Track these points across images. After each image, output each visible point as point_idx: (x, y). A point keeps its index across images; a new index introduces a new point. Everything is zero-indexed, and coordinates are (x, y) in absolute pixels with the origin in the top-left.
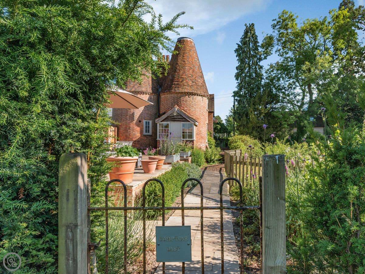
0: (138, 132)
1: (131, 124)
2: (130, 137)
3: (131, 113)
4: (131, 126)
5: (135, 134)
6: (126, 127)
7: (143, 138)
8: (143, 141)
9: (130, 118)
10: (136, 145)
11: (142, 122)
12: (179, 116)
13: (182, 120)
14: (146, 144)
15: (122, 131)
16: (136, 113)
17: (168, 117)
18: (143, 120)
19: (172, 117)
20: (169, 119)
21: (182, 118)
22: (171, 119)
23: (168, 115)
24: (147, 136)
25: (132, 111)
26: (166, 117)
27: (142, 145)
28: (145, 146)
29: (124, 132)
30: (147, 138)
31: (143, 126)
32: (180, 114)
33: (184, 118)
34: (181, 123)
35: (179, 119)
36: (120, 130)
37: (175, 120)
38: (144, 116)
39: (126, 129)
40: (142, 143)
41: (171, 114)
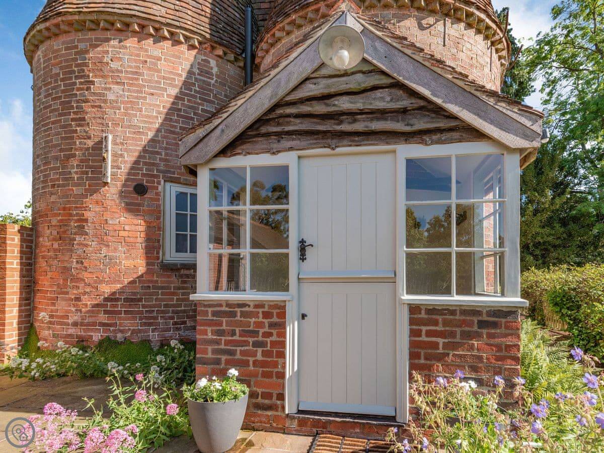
0: (130, 245)
1: (89, 201)
2: (85, 275)
3: (90, 143)
4: (88, 215)
5: (111, 261)
6: (63, 224)
7: (161, 281)
8: (156, 299)
9: (87, 173)
10: (120, 319)
11: (158, 194)
12: (375, 88)
13: (399, 126)
14: (177, 312)
15: (49, 244)
16: (115, 143)
17: (280, 111)
18: (159, 183)
19: (319, 108)
20: (288, 123)
21: (404, 111)
22: (307, 121)
23: (281, 93)
24: (182, 272)
25: (94, 130)
26: (267, 105)
27: (156, 318)
28: (175, 323)
29: (55, 250)
30: (185, 282)
31: (159, 218)
32: (383, 73)
33: (421, 108)
34: (394, 152)
35: (382, 114)
36: (41, 239)
37: (346, 127)
38: (166, 160)
39: (65, 232)
40: (154, 306)
41: (307, 79)
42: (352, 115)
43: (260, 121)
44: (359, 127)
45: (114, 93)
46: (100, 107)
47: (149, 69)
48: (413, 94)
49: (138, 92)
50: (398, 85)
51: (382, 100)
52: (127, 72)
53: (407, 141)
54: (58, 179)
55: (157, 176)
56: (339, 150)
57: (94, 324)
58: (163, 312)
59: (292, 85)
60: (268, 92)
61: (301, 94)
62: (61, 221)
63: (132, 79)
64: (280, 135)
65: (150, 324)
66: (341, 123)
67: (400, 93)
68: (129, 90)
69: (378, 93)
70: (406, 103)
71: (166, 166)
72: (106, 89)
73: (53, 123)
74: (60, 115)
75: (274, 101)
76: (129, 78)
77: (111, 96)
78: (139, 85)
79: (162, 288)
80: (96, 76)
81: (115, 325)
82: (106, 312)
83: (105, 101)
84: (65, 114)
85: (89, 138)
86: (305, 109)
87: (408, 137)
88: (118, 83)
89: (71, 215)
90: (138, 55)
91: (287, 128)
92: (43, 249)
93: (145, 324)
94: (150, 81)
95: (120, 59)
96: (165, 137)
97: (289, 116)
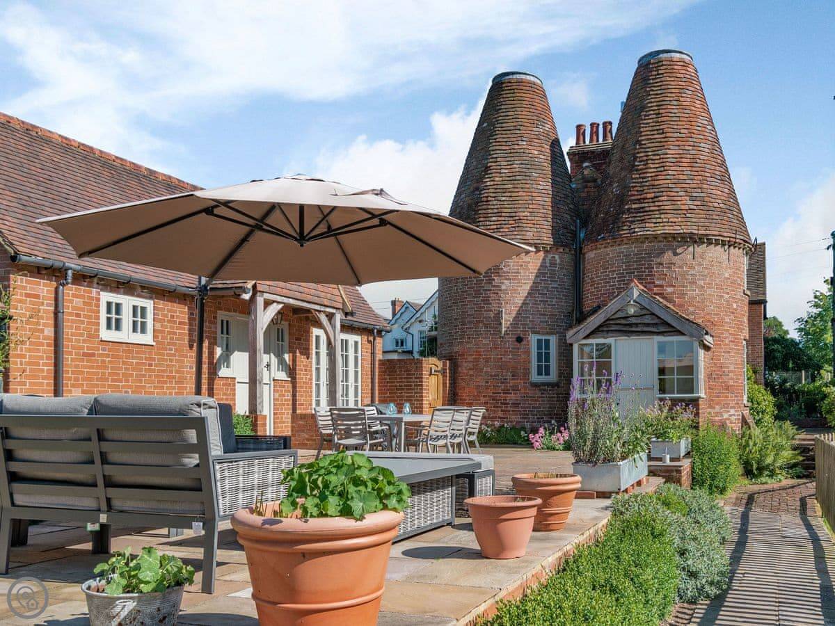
3: (492, 314)
4: (491, 355)
7: (530, 393)
8: (529, 404)
9: (490, 331)
10: (509, 414)
11: (528, 341)
12: (645, 315)
13: (655, 330)
14: (539, 412)
15: (465, 371)
16: (506, 313)
17: (608, 322)
18: (529, 335)
19: (623, 322)
20: (610, 327)
21: (656, 324)
22: (618, 326)
23: (608, 316)
24: (541, 387)
25: (494, 306)
26: (603, 320)
27: (528, 415)
28: (538, 418)
29: (471, 375)
30: (542, 393)
31: (529, 356)
32: (648, 310)
33: (663, 323)
34: (653, 339)
35: (648, 325)
36: (460, 369)
37: (634, 329)
38: (533, 321)
39: (476, 365)
40: (527, 407)
41: (619, 310)
42: (637, 325)
43: (601, 326)
44: (639, 329)
45: (505, 285)
46: (497, 293)
47: (524, 269)
48: (659, 318)
49: (518, 283)
50: (653, 314)
51: (648, 320)
52: (512, 273)
53: (657, 335)
54: (472, 335)
55: (528, 331)
56: (632, 337)
57: (496, 417)
58: (531, 411)
59: (612, 313)
60: (603, 315)
61: (617, 316)
62: (476, 358)
63: (515, 276)
64: (608, 331)
65: (525, 418)
66: (632, 327)
67: (654, 317)
68: (513, 283)
69: (647, 317)
70: (656, 321)
71: (533, 324)
72: (501, 283)
73: (468, 301)
74: (474, 297)
75: (606, 319)
76: (514, 276)
77: (503, 287)
78: (518, 279)
79: (531, 397)
80: (495, 276)
81: (507, 418)
82: (502, 411)
83: (500, 290)
84: (477, 297)
85: (491, 311)
86: (618, 322)
87: (658, 333)
88: (507, 279)
89: (480, 355)
90: (518, 262)
91: (610, 329)
92: (461, 374)
93: (523, 418)
94: (524, 276)
95: (509, 265)
96: (532, 307)
97: (612, 324)
